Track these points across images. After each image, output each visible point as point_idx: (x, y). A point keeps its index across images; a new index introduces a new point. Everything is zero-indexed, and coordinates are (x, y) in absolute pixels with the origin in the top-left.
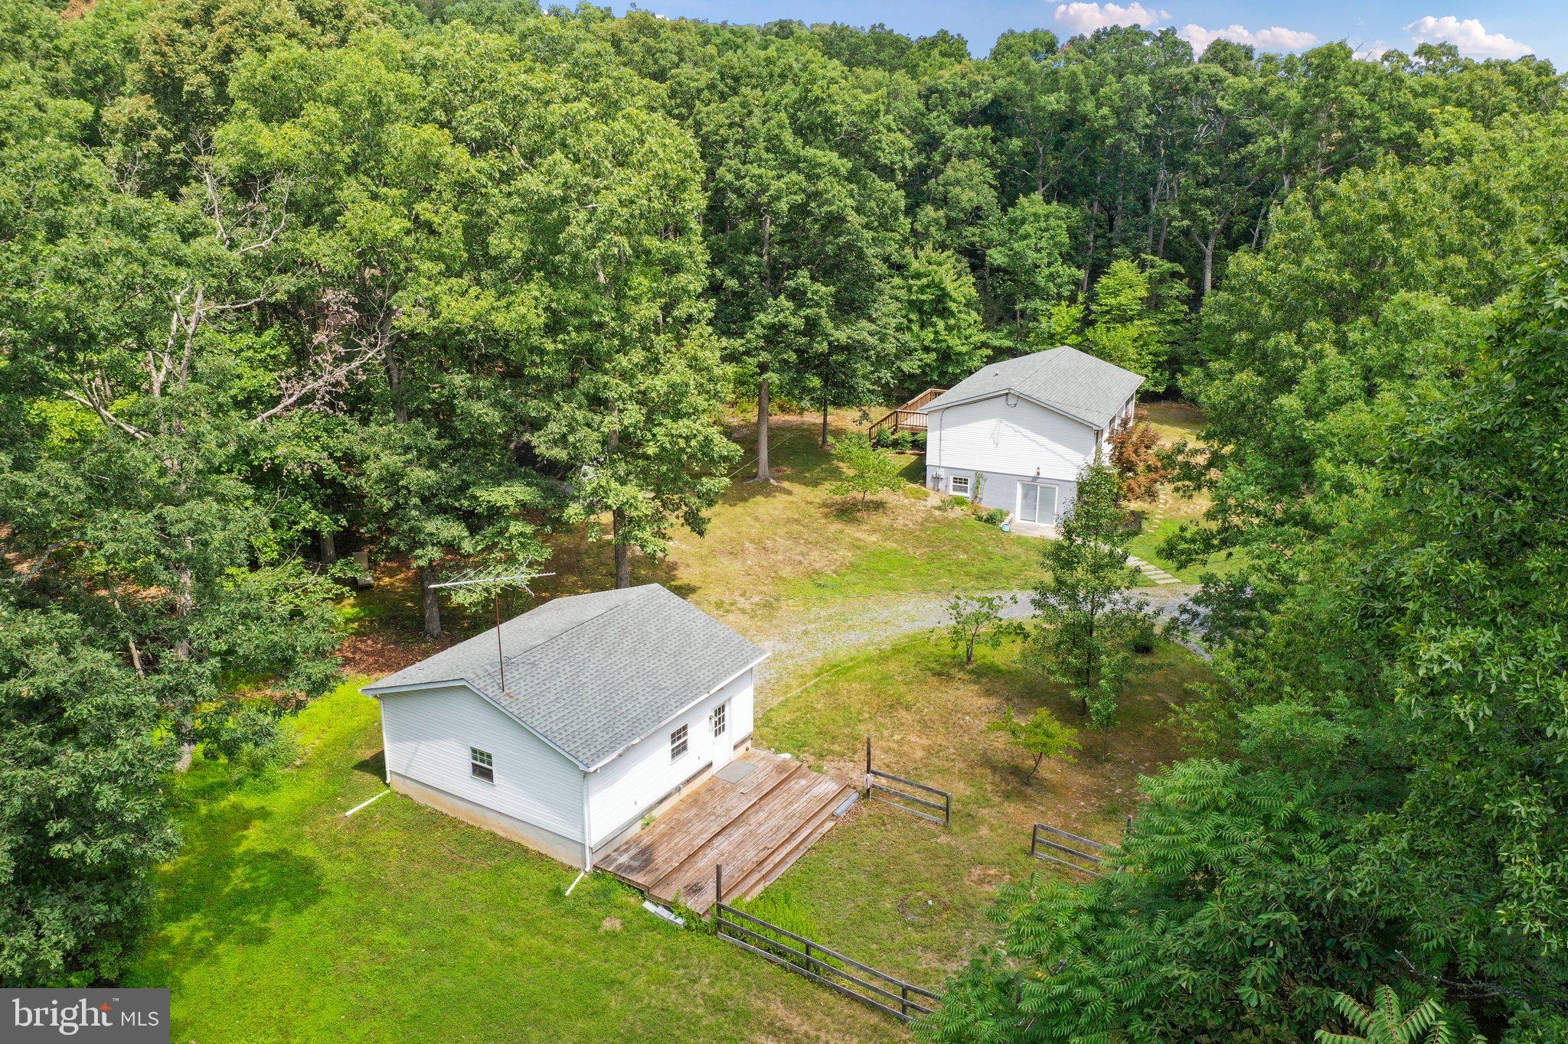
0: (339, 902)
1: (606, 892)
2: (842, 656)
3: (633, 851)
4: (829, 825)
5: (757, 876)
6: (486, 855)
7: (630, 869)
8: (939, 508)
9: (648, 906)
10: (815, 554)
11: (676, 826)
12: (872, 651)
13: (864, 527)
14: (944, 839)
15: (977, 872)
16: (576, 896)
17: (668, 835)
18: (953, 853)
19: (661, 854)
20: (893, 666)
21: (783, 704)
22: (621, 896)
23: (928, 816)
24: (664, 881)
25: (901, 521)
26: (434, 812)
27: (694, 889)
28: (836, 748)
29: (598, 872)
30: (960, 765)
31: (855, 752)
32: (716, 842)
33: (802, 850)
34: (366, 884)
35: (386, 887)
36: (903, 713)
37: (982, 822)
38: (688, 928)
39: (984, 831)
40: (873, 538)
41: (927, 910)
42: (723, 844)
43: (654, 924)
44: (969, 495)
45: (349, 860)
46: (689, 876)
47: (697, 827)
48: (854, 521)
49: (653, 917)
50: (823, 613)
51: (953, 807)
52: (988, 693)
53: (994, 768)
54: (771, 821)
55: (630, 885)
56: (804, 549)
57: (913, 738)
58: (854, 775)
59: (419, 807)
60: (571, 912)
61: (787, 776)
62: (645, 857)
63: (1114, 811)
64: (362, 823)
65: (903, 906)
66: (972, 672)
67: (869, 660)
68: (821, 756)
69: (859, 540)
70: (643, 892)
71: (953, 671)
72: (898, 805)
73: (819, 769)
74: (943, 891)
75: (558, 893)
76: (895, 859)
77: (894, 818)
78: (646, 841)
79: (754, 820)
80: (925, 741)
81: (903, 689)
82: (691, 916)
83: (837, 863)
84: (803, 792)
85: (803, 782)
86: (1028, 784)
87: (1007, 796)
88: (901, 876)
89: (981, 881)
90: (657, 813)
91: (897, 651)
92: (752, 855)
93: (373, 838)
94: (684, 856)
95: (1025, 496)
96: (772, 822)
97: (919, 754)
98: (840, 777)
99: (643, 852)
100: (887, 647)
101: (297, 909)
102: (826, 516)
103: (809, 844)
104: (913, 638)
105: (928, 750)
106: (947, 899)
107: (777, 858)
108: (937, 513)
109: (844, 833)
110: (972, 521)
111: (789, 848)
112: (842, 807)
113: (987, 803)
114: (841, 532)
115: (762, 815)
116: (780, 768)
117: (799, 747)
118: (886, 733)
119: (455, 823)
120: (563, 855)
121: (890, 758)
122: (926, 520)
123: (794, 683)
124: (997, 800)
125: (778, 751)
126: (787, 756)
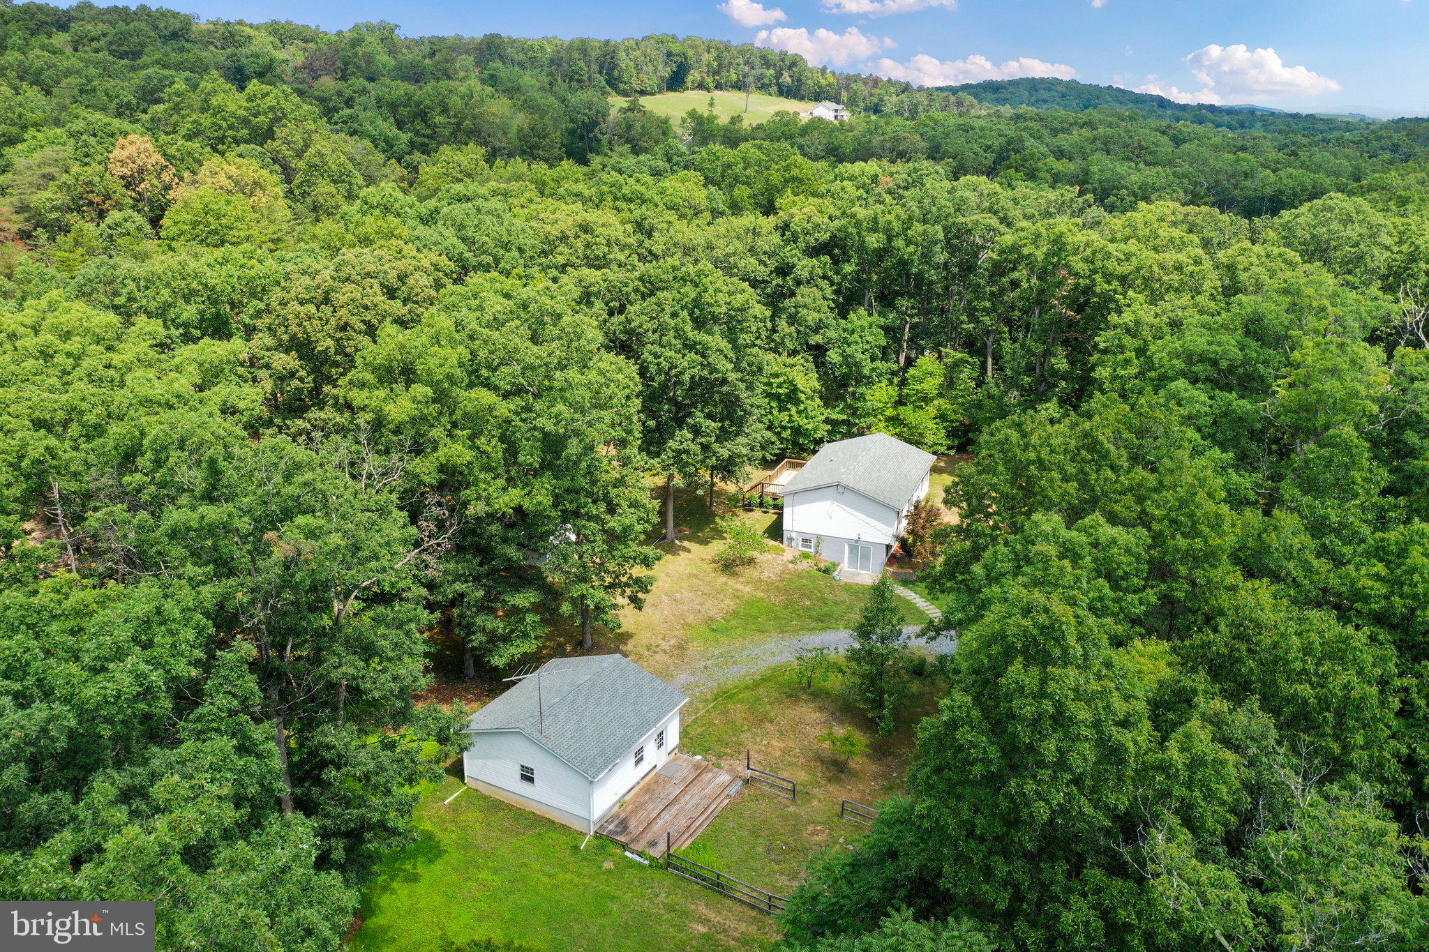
0: (454, 856)
1: (603, 847)
2: (730, 684)
3: (616, 822)
4: (726, 801)
5: (687, 835)
6: (532, 826)
7: (617, 833)
8: (792, 562)
9: (627, 854)
10: (709, 604)
11: (639, 806)
12: (748, 680)
13: (741, 580)
14: (792, 809)
15: (810, 828)
16: (586, 849)
17: (635, 812)
18: (797, 817)
19: (632, 823)
20: (761, 691)
21: (695, 721)
22: (612, 849)
23: (783, 794)
24: (635, 840)
25: (766, 574)
26: (495, 800)
27: (653, 844)
28: (729, 751)
29: (597, 835)
30: (802, 760)
31: (740, 753)
32: (663, 815)
33: (711, 818)
34: (466, 846)
35: (478, 847)
36: (768, 725)
37: (814, 797)
38: (651, 866)
39: (815, 803)
40: (748, 589)
41: (783, 852)
42: (666, 816)
43: (633, 865)
44: (812, 550)
45: (452, 831)
46: (649, 836)
47: (651, 806)
48: (734, 574)
49: (631, 860)
50: (716, 652)
51: (798, 788)
52: (821, 709)
53: (822, 762)
54: (692, 800)
55: (617, 842)
56: (700, 600)
57: (774, 743)
58: (739, 769)
59: (486, 797)
60: (585, 859)
61: (700, 770)
62: (623, 825)
63: (891, 788)
64: (455, 808)
65: (769, 850)
66: (812, 694)
67: (746, 688)
68: (720, 757)
69: (737, 590)
70: (624, 847)
71: (800, 694)
72: (766, 788)
73: (719, 766)
74: (791, 840)
75: (576, 848)
76: (765, 822)
77: (763, 796)
78: (623, 815)
79: (682, 800)
80: (782, 745)
81: (768, 707)
82: (652, 859)
83: (731, 825)
84: (710, 782)
85: (710, 775)
86: (842, 771)
87: (829, 780)
88: (767, 832)
89: (812, 834)
90: (627, 798)
91: (764, 680)
92: (683, 822)
93: (464, 818)
94: (645, 824)
95: (851, 551)
96: (693, 802)
97: (778, 753)
98: (731, 770)
99: (621, 822)
100: (757, 677)
101: (431, 861)
102: (715, 570)
103: (715, 814)
104: (774, 670)
105: (783, 750)
106: (793, 844)
107: (697, 823)
108: (791, 566)
109: (735, 807)
110: (814, 572)
111: (704, 817)
112: (732, 791)
113: (818, 785)
114: (726, 584)
115: (687, 797)
116: (696, 766)
117: (706, 751)
118: (758, 739)
119: (510, 807)
120: (577, 826)
121: (760, 757)
122: (783, 572)
123: (700, 706)
124: (823, 782)
125: (694, 754)
126: (699, 757)
